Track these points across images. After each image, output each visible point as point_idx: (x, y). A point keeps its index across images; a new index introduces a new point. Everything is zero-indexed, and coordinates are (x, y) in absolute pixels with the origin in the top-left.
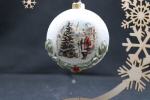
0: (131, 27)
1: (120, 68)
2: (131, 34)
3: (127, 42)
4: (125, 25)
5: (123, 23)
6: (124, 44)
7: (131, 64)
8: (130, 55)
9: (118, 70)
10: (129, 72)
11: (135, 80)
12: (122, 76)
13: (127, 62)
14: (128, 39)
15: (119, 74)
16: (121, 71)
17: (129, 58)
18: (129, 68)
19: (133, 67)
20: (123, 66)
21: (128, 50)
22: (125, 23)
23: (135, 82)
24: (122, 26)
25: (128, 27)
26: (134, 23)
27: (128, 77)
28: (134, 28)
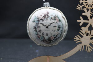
0: (83, 9)
1: (76, 36)
2: (83, 14)
3: (80, 19)
4: (79, 8)
5: (78, 6)
6: (78, 21)
7: (83, 34)
8: (82, 28)
9: (74, 38)
10: (82, 40)
11: (85, 45)
12: (77, 42)
13: (80, 33)
14: (81, 17)
15: (75, 41)
16: (77, 38)
17: (82, 30)
18: (82, 37)
19: (85, 36)
20: (78, 35)
21: (81, 24)
22: (79, 7)
23: (85, 46)
24: (77, 9)
25: (81, 9)
26: (85, 6)
27: (81, 43)
28: (85, 10)
